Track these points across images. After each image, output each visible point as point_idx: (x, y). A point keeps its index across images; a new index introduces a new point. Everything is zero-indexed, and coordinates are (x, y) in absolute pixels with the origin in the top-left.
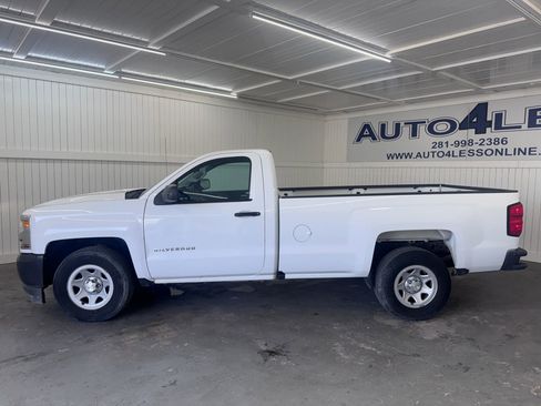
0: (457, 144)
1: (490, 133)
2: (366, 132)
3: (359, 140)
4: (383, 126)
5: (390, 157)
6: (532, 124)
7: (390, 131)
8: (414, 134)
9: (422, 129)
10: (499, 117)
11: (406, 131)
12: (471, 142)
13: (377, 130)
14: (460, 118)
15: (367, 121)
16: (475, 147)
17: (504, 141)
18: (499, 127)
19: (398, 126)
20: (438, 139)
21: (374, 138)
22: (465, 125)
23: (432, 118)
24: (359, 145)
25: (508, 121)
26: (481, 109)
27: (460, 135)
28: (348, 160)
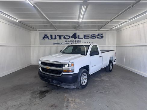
0: (71, 41)
1: (77, 39)
2: (46, 37)
3: (44, 39)
4: (51, 36)
5: (54, 44)
6: (85, 38)
7: (53, 37)
8: (60, 38)
9: (62, 37)
10: (79, 36)
11: (58, 37)
12: (73, 41)
13: (49, 37)
14: (71, 36)
15: (46, 34)
16: (74, 42)
17: (80, 41)
18: (79, 38)
19: (55, 36)
20: (66, 40)
21: (49, 39)
22: (72, 37)
23: (64, 35)
24: (43, 40)
25: (80, 37)
26: (75, 34)
27: (71, 39)
28: (40, 45)
